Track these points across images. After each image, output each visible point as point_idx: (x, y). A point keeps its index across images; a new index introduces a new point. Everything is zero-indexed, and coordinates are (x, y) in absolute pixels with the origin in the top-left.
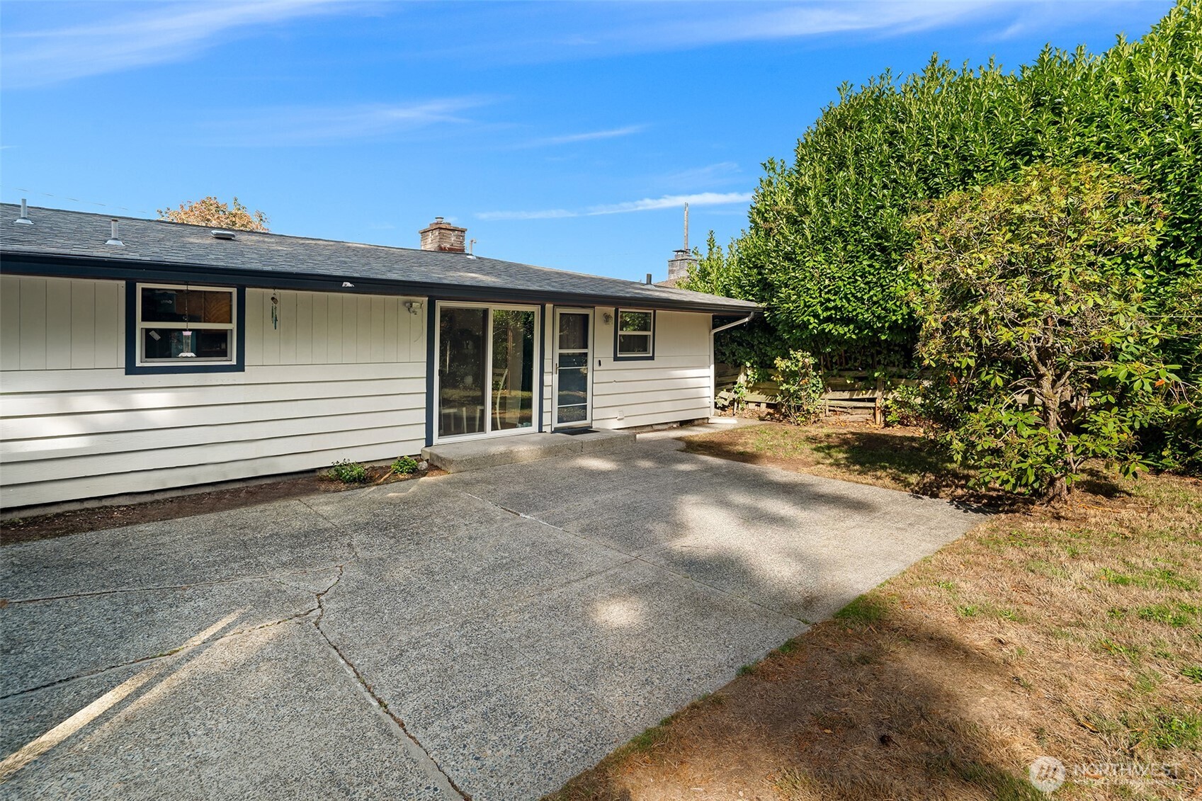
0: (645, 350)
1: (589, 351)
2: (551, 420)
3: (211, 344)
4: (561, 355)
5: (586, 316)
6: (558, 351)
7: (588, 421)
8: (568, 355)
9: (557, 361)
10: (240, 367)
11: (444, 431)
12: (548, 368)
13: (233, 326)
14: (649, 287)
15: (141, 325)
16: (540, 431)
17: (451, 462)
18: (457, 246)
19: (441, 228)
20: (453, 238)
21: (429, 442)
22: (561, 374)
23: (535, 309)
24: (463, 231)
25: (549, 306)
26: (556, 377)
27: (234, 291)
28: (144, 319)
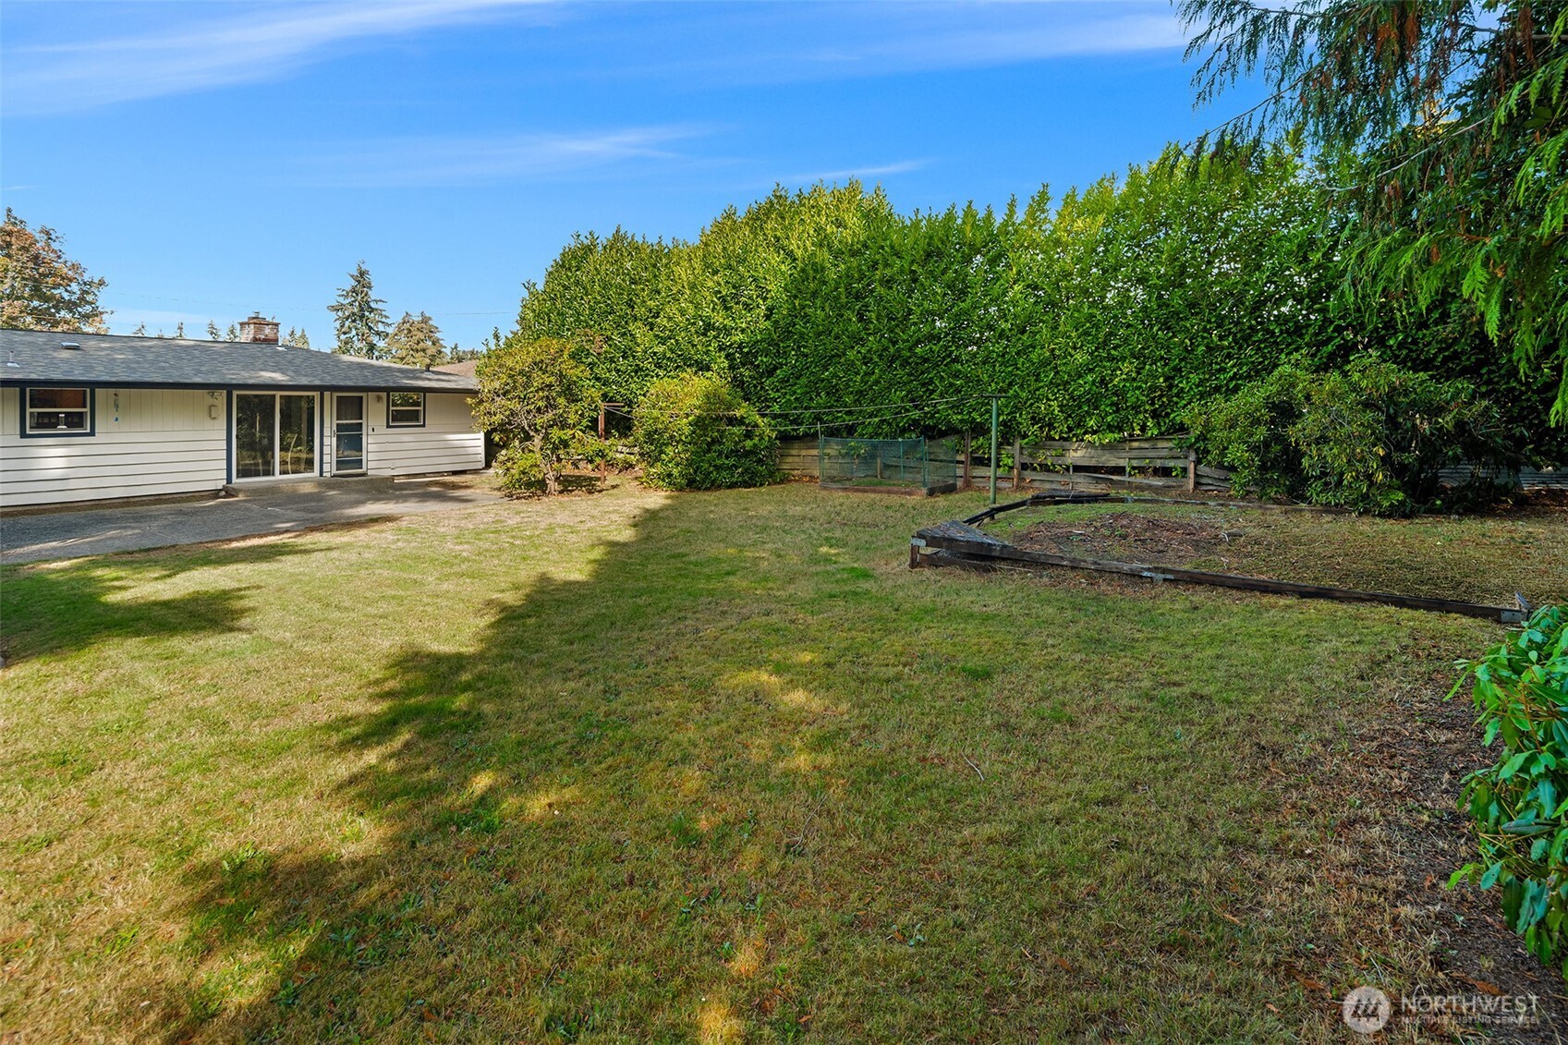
0: (418, 420)
1: (364, 421)
2: (330, 469)
3: (75, 421)
4: (338, 425)
5: (361, 397)
6: (335, 422)
7: (364, 469)
8: (343, 424)
9: (335, 428)
10: (92, 433)
11: (241, 474)
12: (327, 432)
13: (87, 410)
14: (426, 375)
15: (29, 410)
16: (321, 475)
17: (240, 491)
18: (271, 336)
19: (258, 322)
20: (267, 330)
21: (229, 480)
22: (339, 438)
23: (316, 394)
24: (277, 325)
25: (327, 394)
26: (334, 439)
27: (88, 390)
28: (31, 407)
